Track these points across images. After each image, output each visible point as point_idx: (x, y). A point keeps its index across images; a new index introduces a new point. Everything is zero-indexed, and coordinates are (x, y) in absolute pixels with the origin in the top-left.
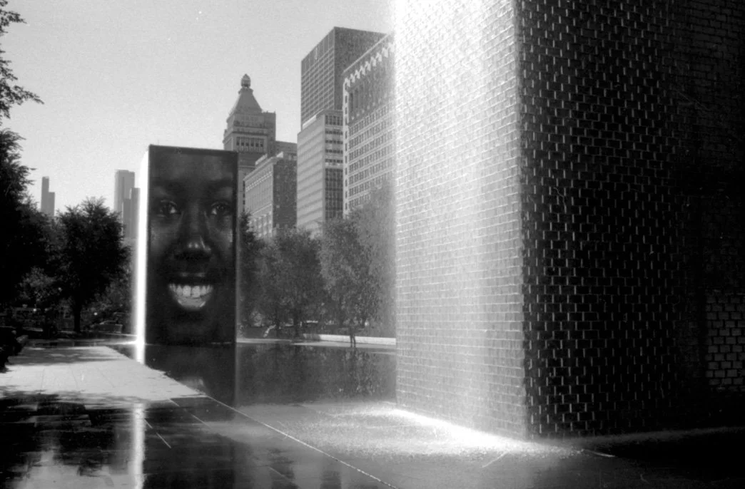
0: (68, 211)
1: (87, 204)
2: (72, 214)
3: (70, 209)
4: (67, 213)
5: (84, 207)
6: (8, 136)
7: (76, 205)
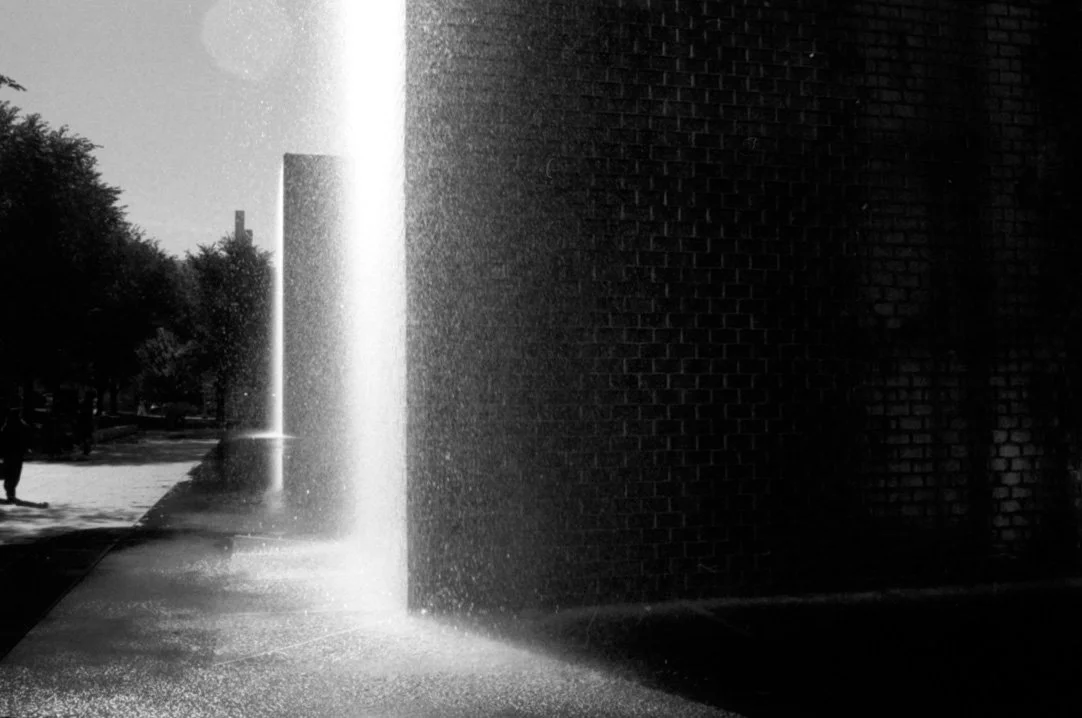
0: (202, 253)
1: (226, 241)
2: (207, 256)
3: (204, 249)
4: (201, 256)
5: (222, 246)
6: (78, 143)
7: (211, 245)
